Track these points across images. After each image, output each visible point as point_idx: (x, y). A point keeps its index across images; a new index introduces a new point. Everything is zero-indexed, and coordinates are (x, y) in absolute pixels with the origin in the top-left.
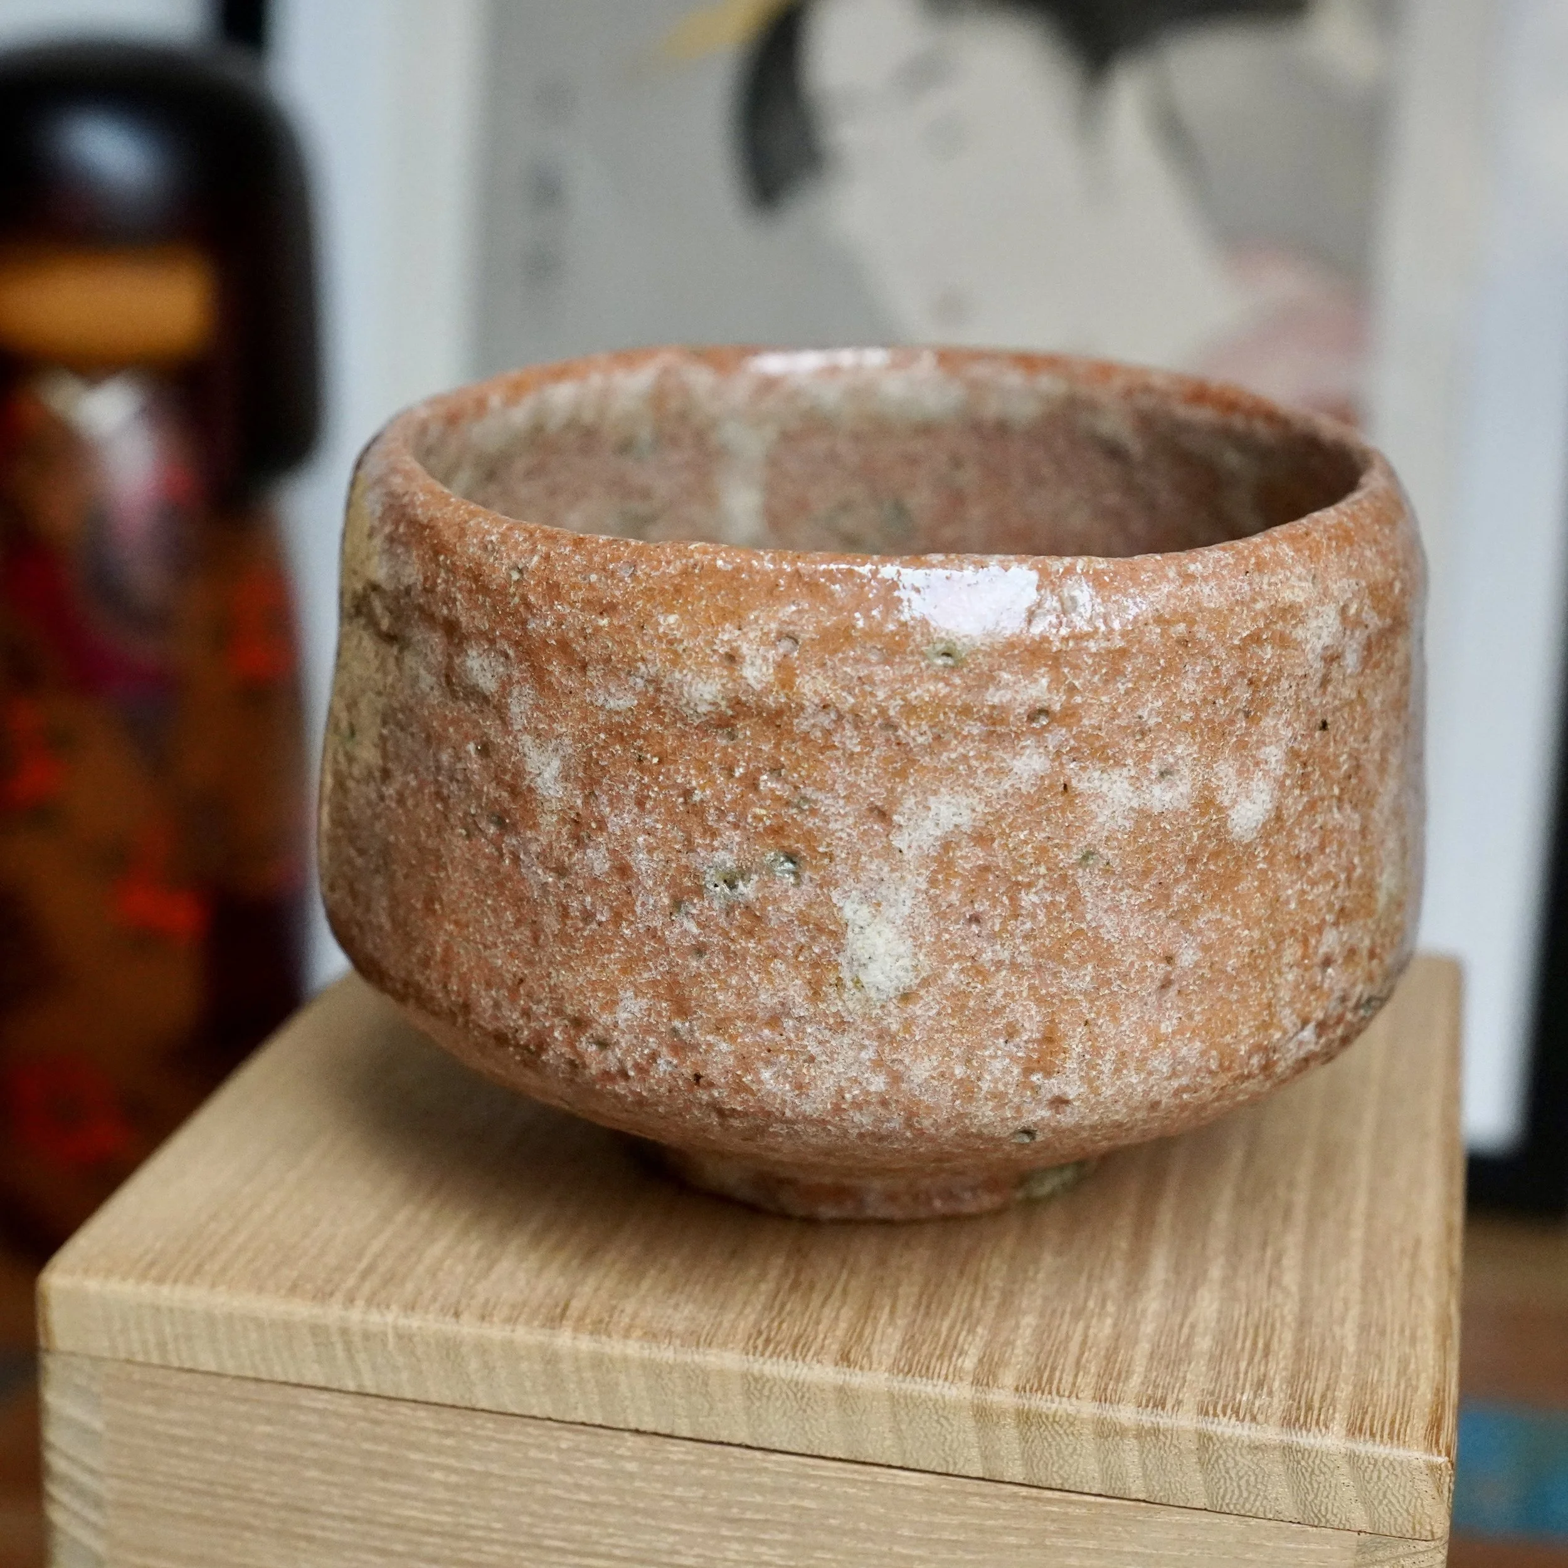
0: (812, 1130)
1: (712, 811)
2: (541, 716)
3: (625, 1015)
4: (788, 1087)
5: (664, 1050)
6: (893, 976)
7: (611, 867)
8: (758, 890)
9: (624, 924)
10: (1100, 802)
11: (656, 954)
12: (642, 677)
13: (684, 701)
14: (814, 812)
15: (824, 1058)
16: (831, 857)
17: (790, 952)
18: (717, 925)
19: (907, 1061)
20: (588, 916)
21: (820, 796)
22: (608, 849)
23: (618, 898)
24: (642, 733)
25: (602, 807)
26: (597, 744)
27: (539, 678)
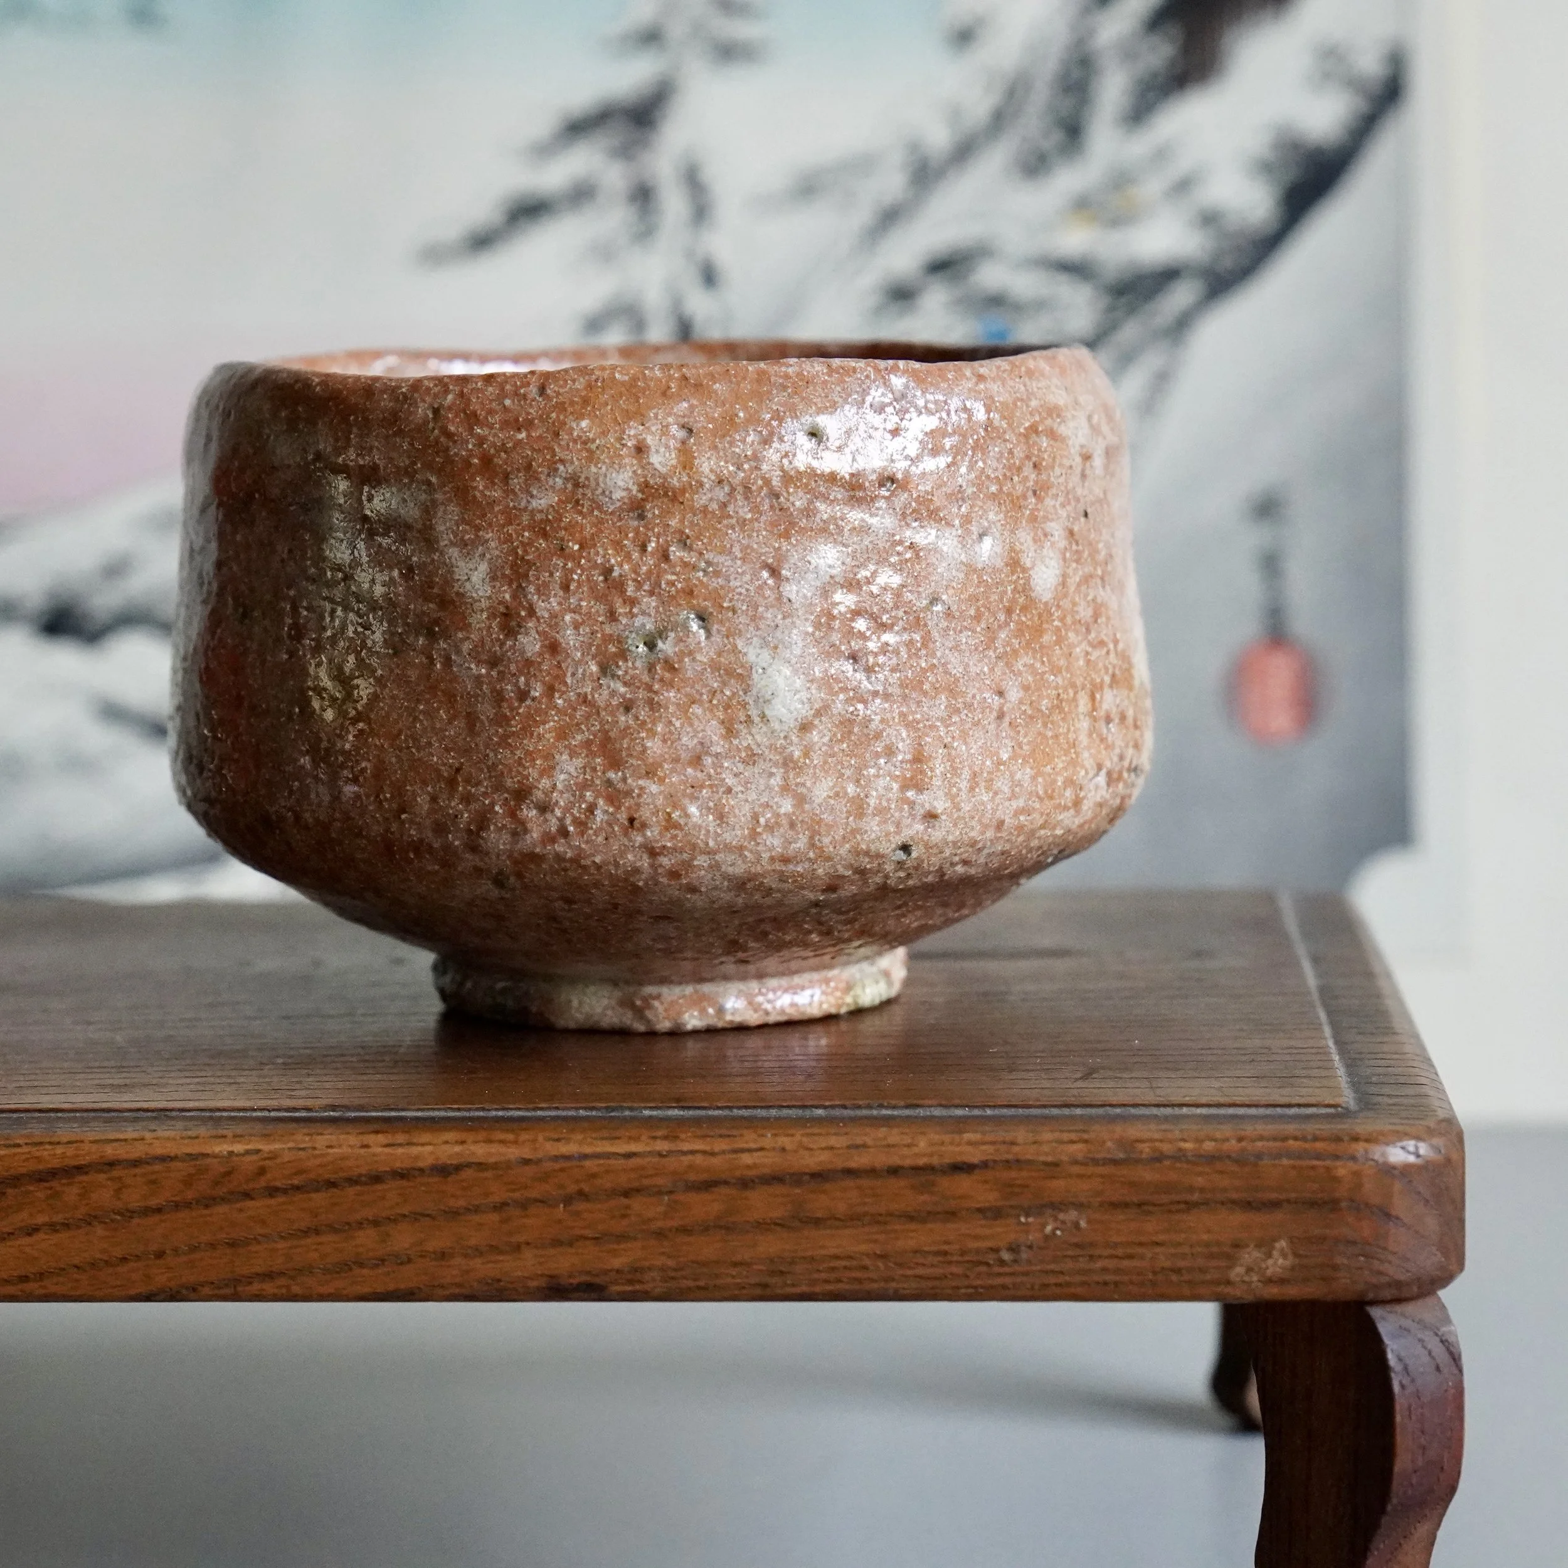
0: (731, 858)
1: (630, 582)
2: (467, 527)
3: (562, 777)
4: (711, 817)
5: (601, 802)
6: (792, 708)
7: (542, 647)
8: (676, 645)
9: (557, 695)
10: (938, 556)
11: (588, 717)
12: (561, 477)
13: (600, 491)
14: (717, 574)
15: (740, 788)
16: (734, 610)
17: (705, 697)
18: (640, 681)
19: (808, 784)
20: (523, 695)
21: (721, 559)
22: (537, 632)
23: (549, 673)
24: (563, 524)
25: (530, 596)
26: (522, 543)
27: (463, 495)
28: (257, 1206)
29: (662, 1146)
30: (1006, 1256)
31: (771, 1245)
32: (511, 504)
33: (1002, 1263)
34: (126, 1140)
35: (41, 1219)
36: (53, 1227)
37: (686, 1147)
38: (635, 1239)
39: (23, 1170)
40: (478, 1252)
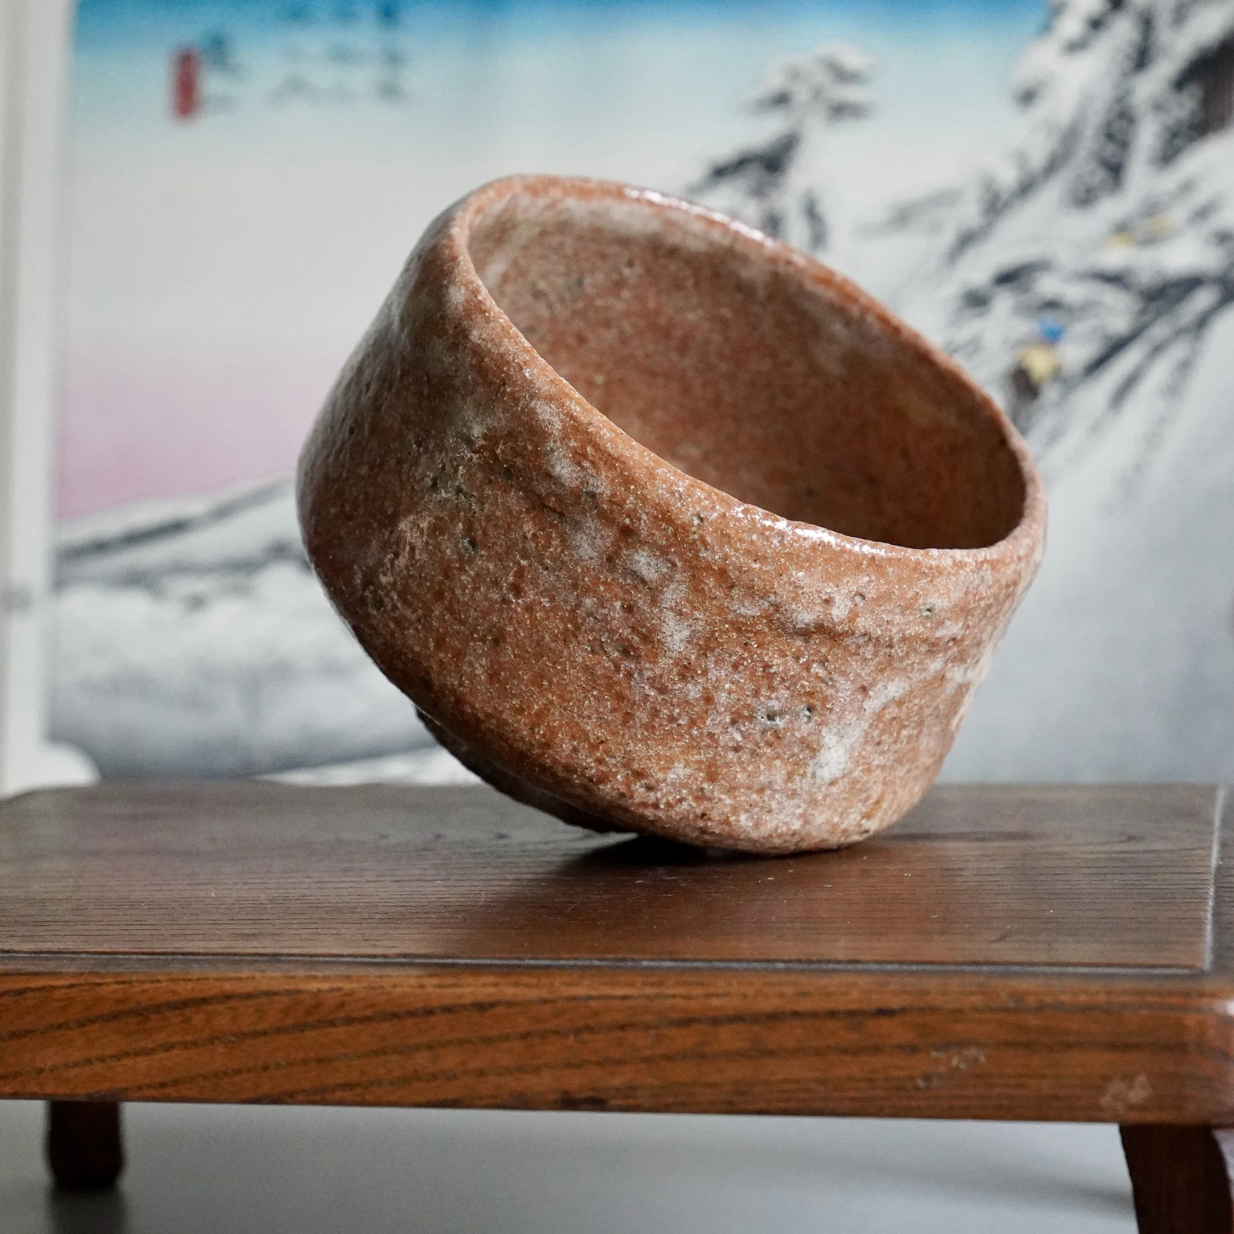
1: (778, 678)
2: (688, 605)
5: (690, 798)
7: (701, 696)
8: (786, 724)
9: (695, 728)
11: (708, 746)
12: (769, 602)
13: (790, 619)
16: (831, 710)
20: (673, 720)
22: (703, 686)
23: (697, 714)
24: (754, 630)
25: (708, 663)
26: (720, 630)
27: (696, 584)
28: (340, 1032)
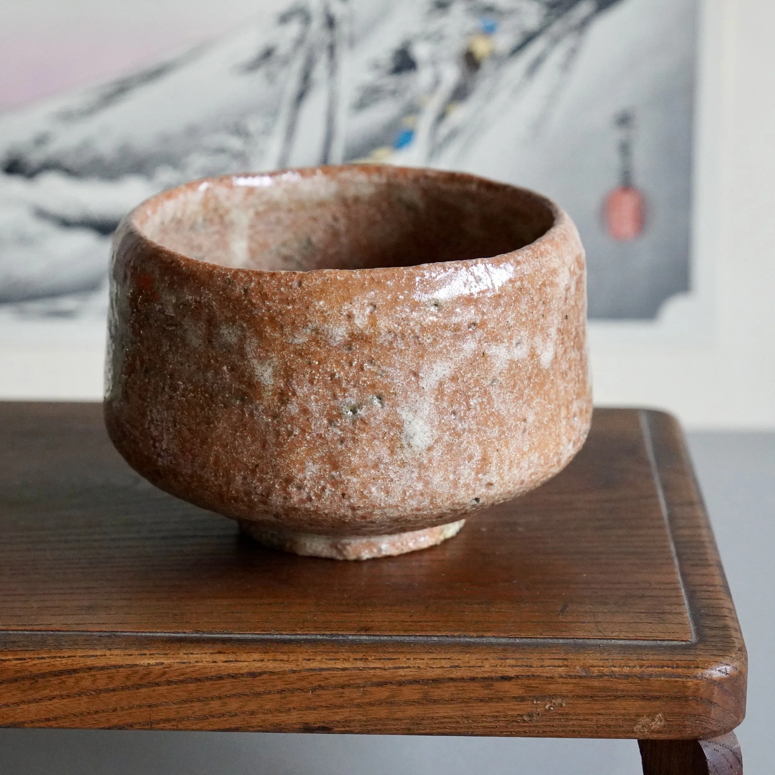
0: (391, 511)
1: (344, 381)
3: (309, 473)
4: (382, 493)
5: (328, 486)
6: (424, 440)
7: (299, 411)
8: (366, 412)
9: (307, 434)
10: (496, 358)
11: (322, 444)
12: (309, 329)
13: (329, 336)
14: (387, 376)
15: (397, 479)
16: (395, 394)
17: (380, 436)
18: (349, 429)
19: (431, 476)
20: (290, 433)
21: (390, 369)
22: (297, 403)
24: (310, 352)
25: (293, 386)
26: (289, 360)
27: (260, 334)
29: (360, 664)
30: (526, 718)
31: (413, 711)
32: (284, 341)
33: (524, 721)
34: (97, 656)
35: (55, 693)
36: (62, 697)
37: (372, 665)
38: (347, 707)
39: (47, 671)
40: (270, 711)
